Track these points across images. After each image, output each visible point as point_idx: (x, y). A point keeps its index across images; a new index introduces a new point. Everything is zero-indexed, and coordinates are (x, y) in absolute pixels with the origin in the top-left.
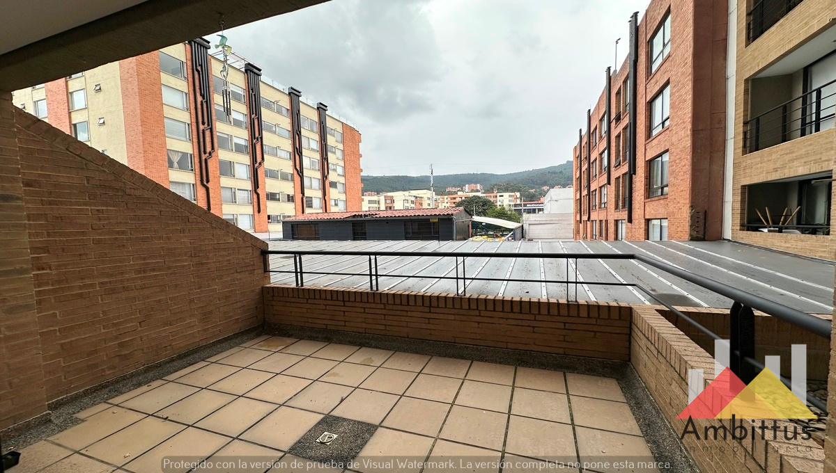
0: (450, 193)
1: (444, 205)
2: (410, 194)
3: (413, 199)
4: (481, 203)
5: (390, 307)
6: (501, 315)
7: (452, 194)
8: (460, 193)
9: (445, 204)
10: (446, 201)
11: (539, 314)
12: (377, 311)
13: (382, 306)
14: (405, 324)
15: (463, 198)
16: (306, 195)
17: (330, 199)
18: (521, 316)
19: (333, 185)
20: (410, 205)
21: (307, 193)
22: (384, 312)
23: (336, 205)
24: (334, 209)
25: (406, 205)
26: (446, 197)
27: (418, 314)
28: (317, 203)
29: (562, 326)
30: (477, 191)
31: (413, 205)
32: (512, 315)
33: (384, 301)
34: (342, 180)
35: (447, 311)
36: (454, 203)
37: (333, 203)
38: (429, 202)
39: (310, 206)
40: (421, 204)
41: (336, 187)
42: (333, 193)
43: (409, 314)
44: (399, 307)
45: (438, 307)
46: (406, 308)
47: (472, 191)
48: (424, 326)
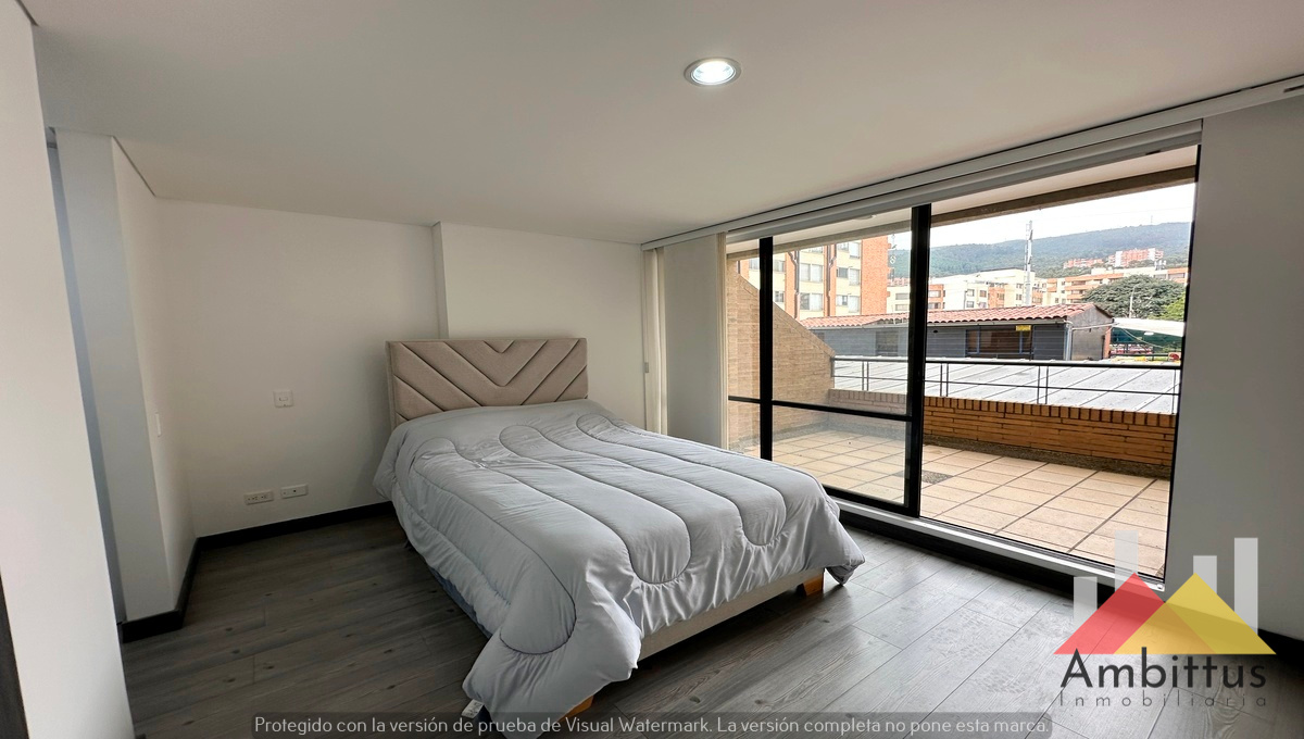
0: (1072, 272)
1: (1054, 298)
2: (979, 279)
3: (985, 288)
4: (1153, 292)
5: (961, 411)
6: (1087, 423)
7: (1076, 274)
8: (1096, 272)
9: (1058, 295)
10: (1060, 288)
11: (1134, 424)
12: (946, 415)
13: (952, 410)
14: (975, 428)
15: (1106, 282)
16: (800, 291)
17: (836, 296)
18: (1110, 425)
19: (843, 273)
20: (977, 299)
21: (803, 288)
22: (953, 416)
23: (845, 304)
24: (840, 311)
25: (969, 299)
26: (1060, 280)
27: (990, 419)
28: (816, 302)
29: (1162, 437)
30: (1148, 263)
31: (985, 300)
32: (1100, 424)
33: (954, 405)
34: (857, 264)
35: (1023, 417)
36: (1081, 291)
37: (839, 300)
38: (1019, 292)
39: (806, 306)
40: (1002, 297)
41: (846, 276)
42: (842, 286)
43: (981, 418)
44: (970, 413)
45: (1014, 413)
46: (978, 413)
47: (1133, 264)
48: (996, 430)
